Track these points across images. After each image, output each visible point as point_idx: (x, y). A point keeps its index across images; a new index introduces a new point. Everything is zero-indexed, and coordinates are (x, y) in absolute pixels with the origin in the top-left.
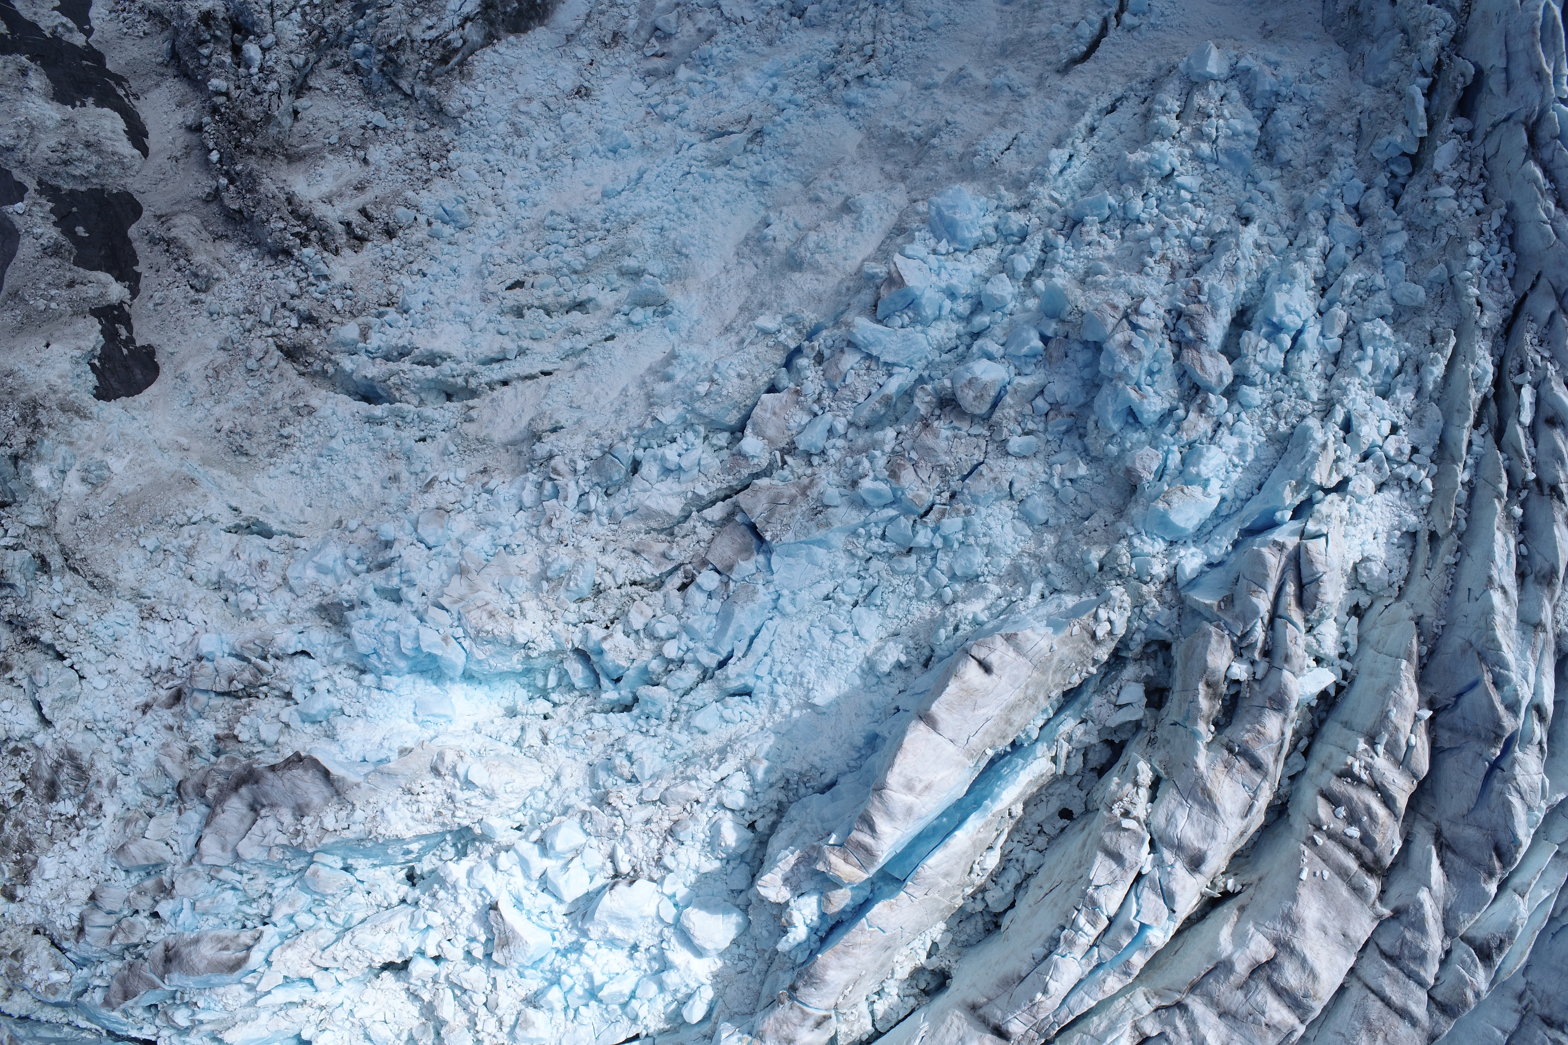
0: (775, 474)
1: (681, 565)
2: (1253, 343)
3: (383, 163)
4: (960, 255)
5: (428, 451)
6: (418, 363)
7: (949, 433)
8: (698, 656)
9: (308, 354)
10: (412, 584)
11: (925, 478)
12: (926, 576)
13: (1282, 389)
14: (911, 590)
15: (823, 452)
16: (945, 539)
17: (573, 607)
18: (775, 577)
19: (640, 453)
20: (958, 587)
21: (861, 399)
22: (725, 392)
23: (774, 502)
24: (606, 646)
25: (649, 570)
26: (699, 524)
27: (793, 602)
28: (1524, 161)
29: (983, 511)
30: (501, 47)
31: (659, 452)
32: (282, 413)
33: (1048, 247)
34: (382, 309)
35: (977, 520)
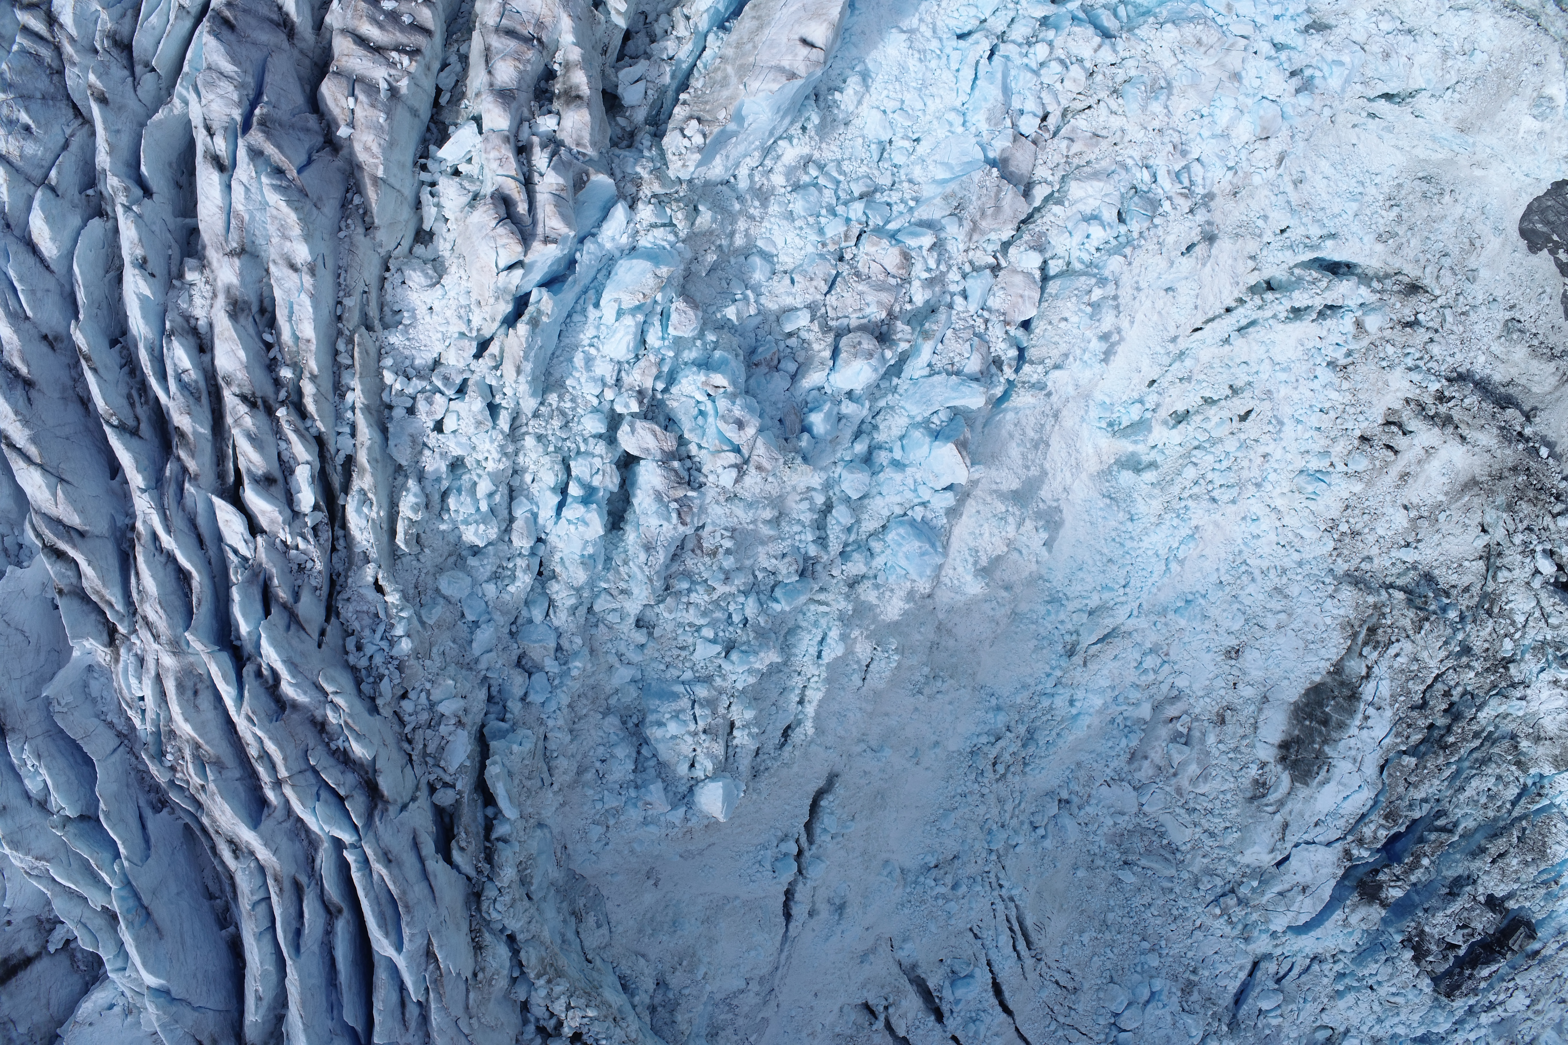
0: (998, 247)
1: (1055, 135)
2: (608, 478)
3: (1391, 511)
4: (898, 511)
5: (1280, 218)
6: (1307, 308)
7: (868, 311)
8: (1018, 49)
9: (1400, 292)
10: (1269, 58)
11: (873, 265)
12: (838, 182)
13: (565, 440)
14: (846, 166)
15: (964, 276)
16: (835, 215)
17: (1133, 73)
18: (974, 140)
19: (1123, 229)
20: (805, 179)
21: (949, 333)
22: (1074, 299)
23: (998, 208)
24: (1097, 40)
25: (1080, 122)
26: (1050, 178)
27: (951, 124)
28: (374, 759)
29: (810, 249)
30: (1325, 666)
31: (1109, 234)
32: (1404, 227)
33: (822, 541)
34: (1350, 359)
35: (814, 237)
